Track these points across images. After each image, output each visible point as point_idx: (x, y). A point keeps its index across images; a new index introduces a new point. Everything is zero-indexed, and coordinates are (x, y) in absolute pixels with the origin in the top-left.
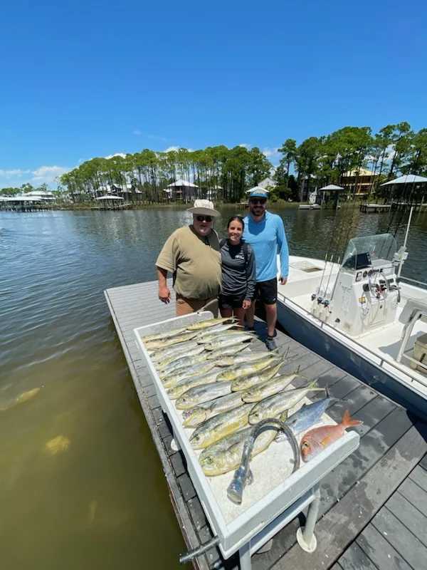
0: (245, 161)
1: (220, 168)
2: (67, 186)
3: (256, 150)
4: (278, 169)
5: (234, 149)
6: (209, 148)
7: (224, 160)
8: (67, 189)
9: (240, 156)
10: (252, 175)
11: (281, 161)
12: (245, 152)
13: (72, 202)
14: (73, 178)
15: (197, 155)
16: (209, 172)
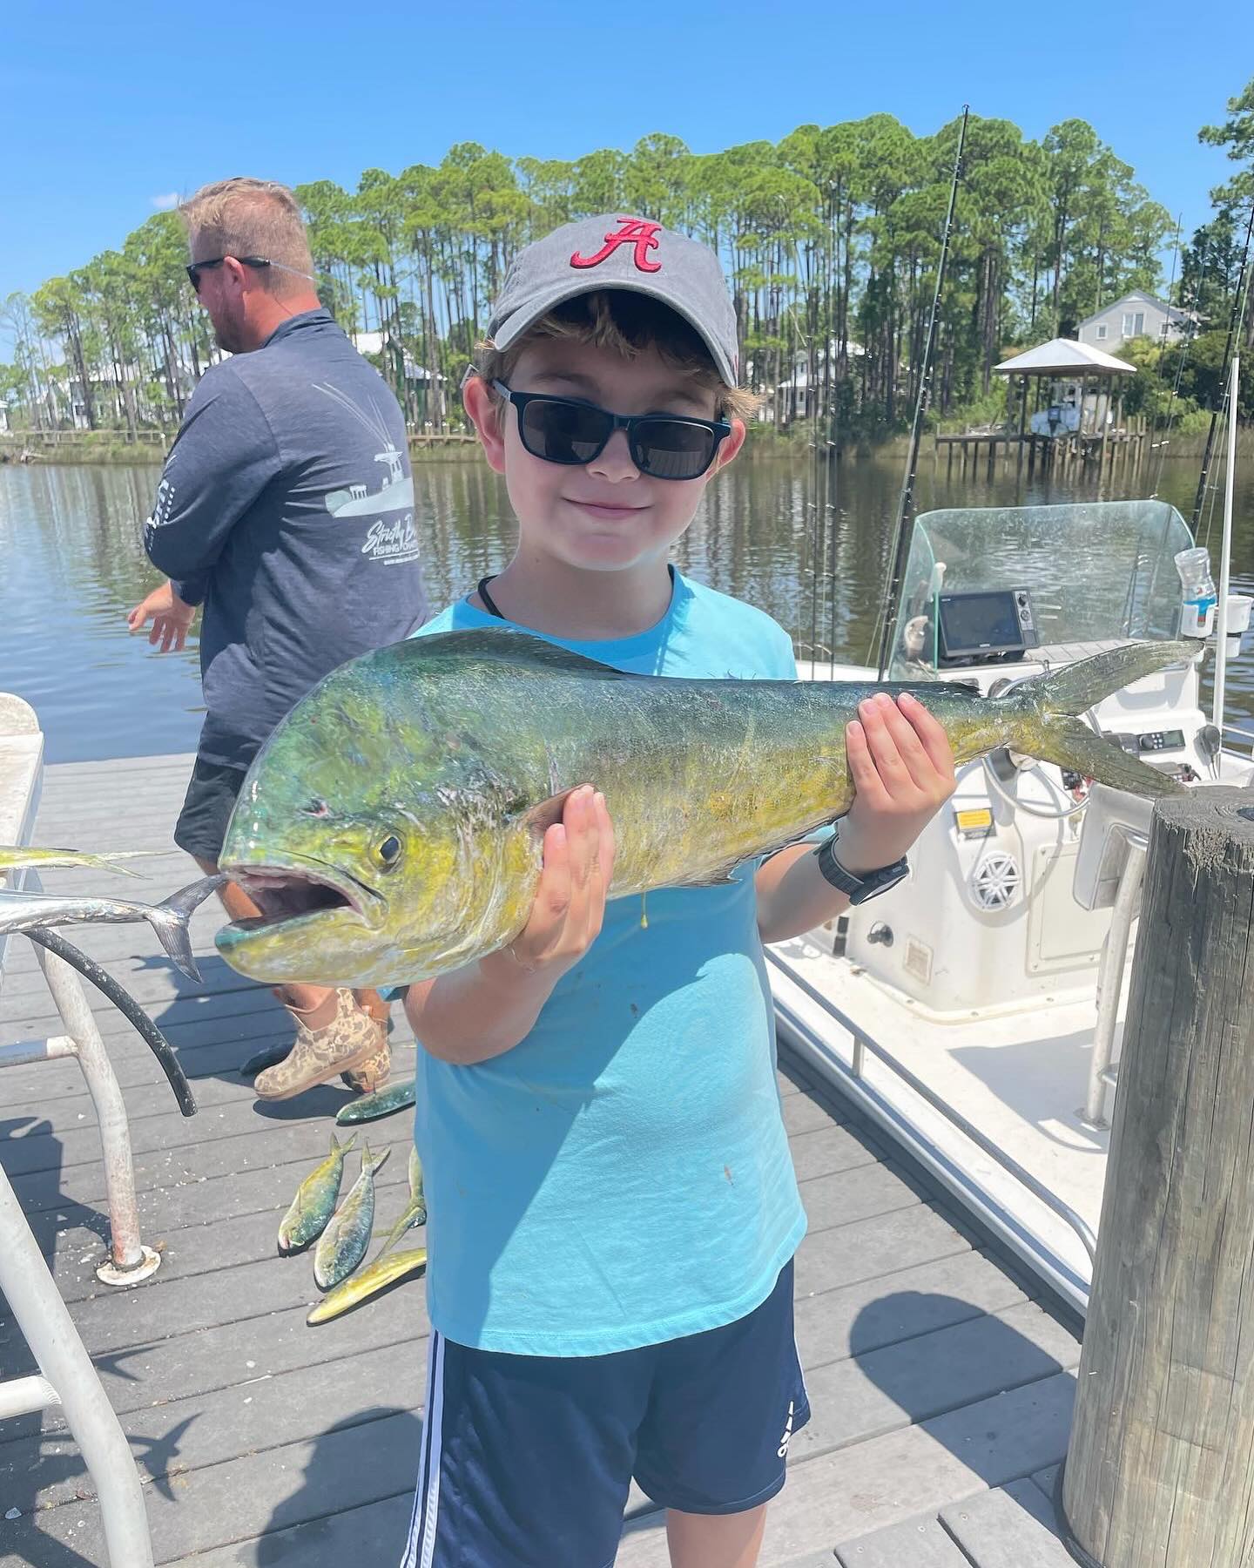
0: (1002, 195)
1: (862, 243)
2: (62, 340)
3: (1073, 138)
4: (1201, 239)
5: (948, 133)
6: (808, 130)
7: (885, 195)
8: (61, 359)
9: (979, 171)
10: (1047, 281)
11: (1217, 196)
12: (1009, 148)
13: (81, 423)
14: (96, 298)
15: (734, 171)
16: (797, 269)
